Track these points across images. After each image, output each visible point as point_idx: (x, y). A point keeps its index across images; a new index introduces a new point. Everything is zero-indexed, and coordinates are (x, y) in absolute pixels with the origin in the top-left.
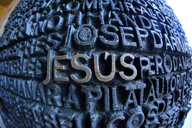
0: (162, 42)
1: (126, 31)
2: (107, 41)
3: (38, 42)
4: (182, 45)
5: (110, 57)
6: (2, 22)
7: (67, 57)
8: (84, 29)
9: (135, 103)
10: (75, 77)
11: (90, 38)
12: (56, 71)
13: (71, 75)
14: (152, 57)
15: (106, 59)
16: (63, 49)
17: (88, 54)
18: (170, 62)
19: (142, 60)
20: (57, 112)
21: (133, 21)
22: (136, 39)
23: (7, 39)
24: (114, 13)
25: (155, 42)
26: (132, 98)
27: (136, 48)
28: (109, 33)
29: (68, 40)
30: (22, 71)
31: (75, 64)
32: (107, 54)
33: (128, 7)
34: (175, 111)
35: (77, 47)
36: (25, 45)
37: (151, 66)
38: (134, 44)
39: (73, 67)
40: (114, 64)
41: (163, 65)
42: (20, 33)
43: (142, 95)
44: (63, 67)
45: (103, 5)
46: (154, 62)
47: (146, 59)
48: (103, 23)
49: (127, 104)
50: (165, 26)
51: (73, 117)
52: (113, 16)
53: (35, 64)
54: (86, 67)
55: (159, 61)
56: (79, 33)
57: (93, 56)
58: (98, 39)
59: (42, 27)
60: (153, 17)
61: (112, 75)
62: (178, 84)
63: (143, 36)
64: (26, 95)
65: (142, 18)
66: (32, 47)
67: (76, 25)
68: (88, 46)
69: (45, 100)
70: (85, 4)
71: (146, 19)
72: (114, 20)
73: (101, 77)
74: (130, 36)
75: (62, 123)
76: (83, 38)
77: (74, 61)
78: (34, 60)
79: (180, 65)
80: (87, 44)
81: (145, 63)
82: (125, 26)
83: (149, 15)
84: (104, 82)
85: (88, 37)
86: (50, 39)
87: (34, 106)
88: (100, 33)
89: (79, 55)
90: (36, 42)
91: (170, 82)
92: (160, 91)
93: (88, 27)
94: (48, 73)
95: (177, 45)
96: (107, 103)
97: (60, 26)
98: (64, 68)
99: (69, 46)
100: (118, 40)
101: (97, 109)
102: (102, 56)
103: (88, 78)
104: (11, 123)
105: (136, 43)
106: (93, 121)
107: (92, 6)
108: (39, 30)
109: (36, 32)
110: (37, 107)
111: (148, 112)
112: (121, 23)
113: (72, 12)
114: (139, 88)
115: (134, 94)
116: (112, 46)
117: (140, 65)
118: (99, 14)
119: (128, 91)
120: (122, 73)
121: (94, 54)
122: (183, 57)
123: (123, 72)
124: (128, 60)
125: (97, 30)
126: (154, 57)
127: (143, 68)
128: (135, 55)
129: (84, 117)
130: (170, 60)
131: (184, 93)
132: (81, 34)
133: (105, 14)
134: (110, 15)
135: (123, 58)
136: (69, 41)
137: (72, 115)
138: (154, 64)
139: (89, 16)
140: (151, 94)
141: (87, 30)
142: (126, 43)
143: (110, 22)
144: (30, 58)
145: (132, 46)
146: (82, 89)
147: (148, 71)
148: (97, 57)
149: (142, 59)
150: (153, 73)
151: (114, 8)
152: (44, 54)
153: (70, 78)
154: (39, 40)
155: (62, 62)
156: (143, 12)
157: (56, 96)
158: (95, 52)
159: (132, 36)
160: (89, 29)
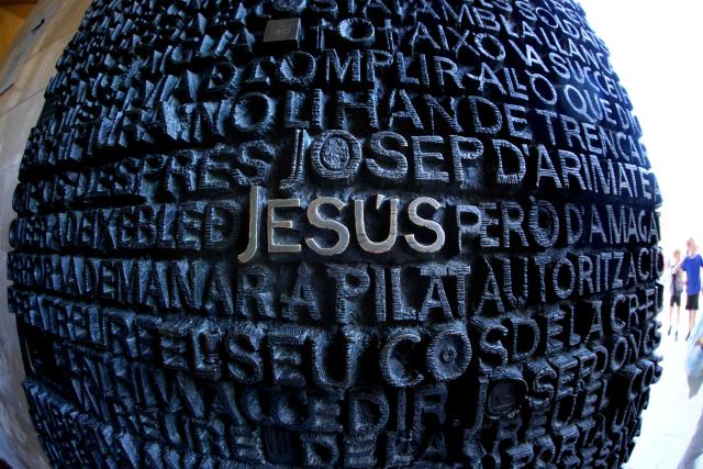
0: (523, 167)
1: (427, 146)
2: (382, 170)
3: (209, 163)
4: (606, 170)
5: (387, 205)
6: (10, 71)
7: (300, 202)
8: (332, 141)
9: (445, 309)
10: (314, 243)
11: (345, 164)
12: (272, 233)
13: (307, 241)
14: (494, 206)
15: (378, 207)
16: (288, 186)
17: (341, 197)
18: (552, 220)
19: (462, 213)
20: (262, 333)
21: (451, 114)
22: (448, 164)
23: (82, 142)
24: (403, 93)
25: (501, 170)
26: (436, 296)
27: (448, 185)
28: (388, 153)
29: (298, 164)
30: (159, 236)
31: (315, 218)
32: (381, 198)
33: (441, 71)
34: (578, 359)
35: (317, 182)
36: (165, 167)
37: (488, 227)
38: (444, 176)
39: (312, 223)
40: (394, 218)
41: (525, 225)
42: (140, 129)
43: (462, 292)
44: (289, 224)
45: (378, 69)
46: (496, 218)
47: (474, 209)
48: (376, 122)
49: (425, 310)
50: (552, 118)
51: (305, 335)
52: (400, 105)
53: (204, 217)
54: (337, 224)
55: (514, 215)
56: (322, 151)
57: (351, 202)
58: (364, 166)
59: (218, 122)
60: (514, 94)
61: (391, 240)
62: (585, 282)
63: (468, 156)
64: (167, 300)
65: (478, 102)
66: (192, 175)
67: (311, 124)
68: (342, 180)
69: (231, 306)
70: (331, 64)
71: (491, 103)
72: (402, 114)
73: (368, 244)
74: (435, 158)
75: (277, 356)
76: (332, 163)
77: (313, 211)
78: (200, 206)
79: (597, 229)
80: (340, 177)
81: (470, 219)
82: (427, 131)
83: (503, 91)
84: (373, 254)
85: (342, 160)
86: (245, 158)
87: (197, 325)
88: (368, 152)
89: (322, 200)
90: (201, 162)
91: (549, 271)
92: (518, 291)
93: (342, 136)
94: (253, 237)
95: (582, 172)
96: (382, 302)
97: (270, 125)
98: (291, 224)
99: (300, 178)
100: (406, 169)
101: (358, 319)
102: (371, 202)
103: (343, 245)
104: (74, 414)
105: (446, 174)
106: (350, 341)
107: (349, 73)
108: (207, 127)
109: (197, 134)
110: (204, 329)
111: (480, 335)
112: (417, 121)
113: (297, 88)
114: (452, 273)
115: (440, 285)
116: (392, 181)
117: (456, 224)
118: (366, 98)
119: (427, 280)
120: (411, 238)
121: (353, 198)
122: (609, 207)
123: (413, 235)
124: (426, 211)
125: (360, 143)
126: (498, 205)
127: (464, 229)
128: (448, 201)
129: (328, 339)
130: (551, 213)
131: (616, 316)
132: (327, 153)
133: (381, 96)
134: (392, 102)
135: (414, 207)
136: (298, 167)
137: (303, 333)
138: (497, 223)
139: (342, 104)
140: (487, 293)
141: (340, 145)
142: (424, 173)
143: (392, 120)
144: (181, 200)
145: (437, 181)
146: (328, 271)
147: (478, 238)
148: (360, 203)
149: (462, 208)
150: (493, 242)
151: (404, 78)
152: (230, 193)
153: (304, 245)
154: (214, 157)
155: (283, 213)
156: (486, 84)
157: (264, 292)
158: (356, 192)
159: (440, 156)
160: (344, 142)
